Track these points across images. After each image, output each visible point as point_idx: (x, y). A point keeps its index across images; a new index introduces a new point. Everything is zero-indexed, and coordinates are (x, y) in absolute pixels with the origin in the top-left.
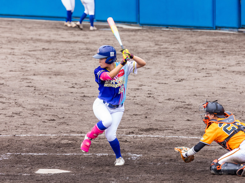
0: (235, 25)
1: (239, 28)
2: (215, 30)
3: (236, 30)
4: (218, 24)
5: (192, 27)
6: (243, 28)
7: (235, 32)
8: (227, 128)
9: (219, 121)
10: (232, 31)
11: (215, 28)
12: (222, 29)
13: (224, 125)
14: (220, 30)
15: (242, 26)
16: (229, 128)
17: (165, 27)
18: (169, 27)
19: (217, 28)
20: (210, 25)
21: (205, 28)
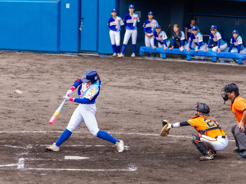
0: (76, 50)
1: (79, 53)
2: (59, 54)
3: (76, 54)
4: (62, 49)
5: (40, 51)
6: (81, 53)
7: (76, 55)
8: (209, 123)
9: (205, 117)
10: (73, 55)
11: (59, 53)
12: (65, 53)
13: (207, 121)
14: (63, 54)
15: (81, 51)
16: (211, 124)
17: (18, 51)
18: (22, 51)
19: (60, 52)
20: (56, 50)
21: (51, 53)
